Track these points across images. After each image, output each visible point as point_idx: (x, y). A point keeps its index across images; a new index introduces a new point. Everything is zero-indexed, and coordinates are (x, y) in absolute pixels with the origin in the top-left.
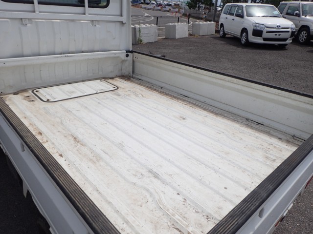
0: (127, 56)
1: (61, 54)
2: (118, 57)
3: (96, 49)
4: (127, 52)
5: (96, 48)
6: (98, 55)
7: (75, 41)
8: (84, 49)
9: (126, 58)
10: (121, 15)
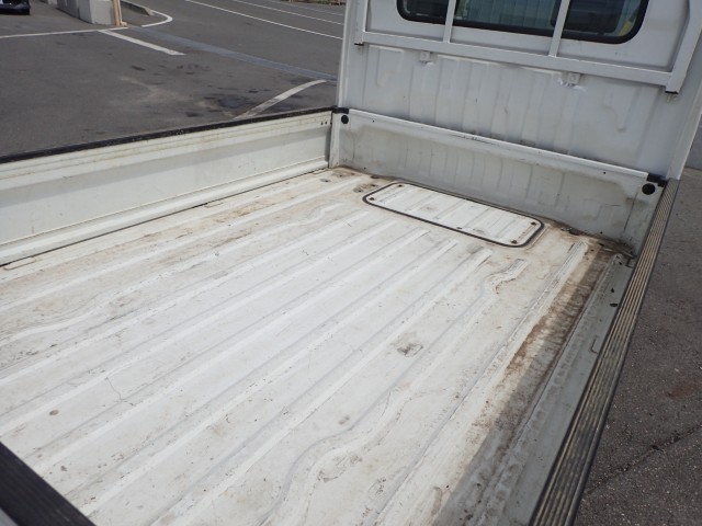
0: (648, 190)
1: (473, 133)
2: (615, 184)
3: (558, 143)
4: (651, 177)
5: (560, 142)
6: (550, 158)
7: (506, 112)
8: (526, 136)
9: (642, 196)
10: (669, 68)
